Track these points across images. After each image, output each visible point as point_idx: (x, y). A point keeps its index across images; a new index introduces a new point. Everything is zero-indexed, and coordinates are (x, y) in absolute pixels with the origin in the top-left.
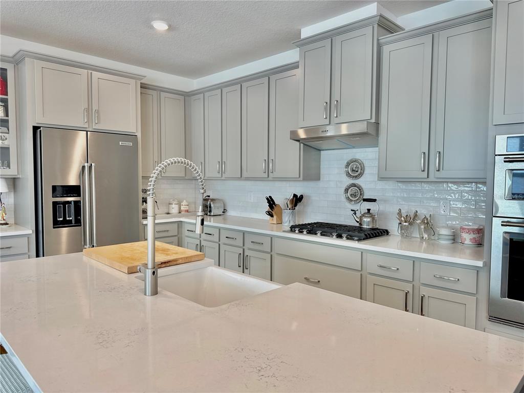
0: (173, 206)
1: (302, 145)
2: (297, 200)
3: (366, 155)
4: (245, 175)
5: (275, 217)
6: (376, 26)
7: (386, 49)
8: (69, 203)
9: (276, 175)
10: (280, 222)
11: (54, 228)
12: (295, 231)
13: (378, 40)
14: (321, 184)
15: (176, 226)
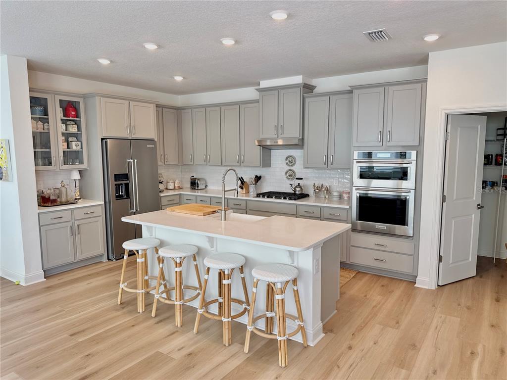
0: (170, 183)
1: (261, 147)
2: (258, 178)
3: (296, 153)
4: (224, 163)
5: (244, 189)
6: (302, 88)
7: (307, 100)
8: (121, 184)
9: (245, 164)
10: (248, 192)
11: (116, 200)
12: (260, 197)
13: (303, 95)
14: (271, 169)
15: (178, 196)
